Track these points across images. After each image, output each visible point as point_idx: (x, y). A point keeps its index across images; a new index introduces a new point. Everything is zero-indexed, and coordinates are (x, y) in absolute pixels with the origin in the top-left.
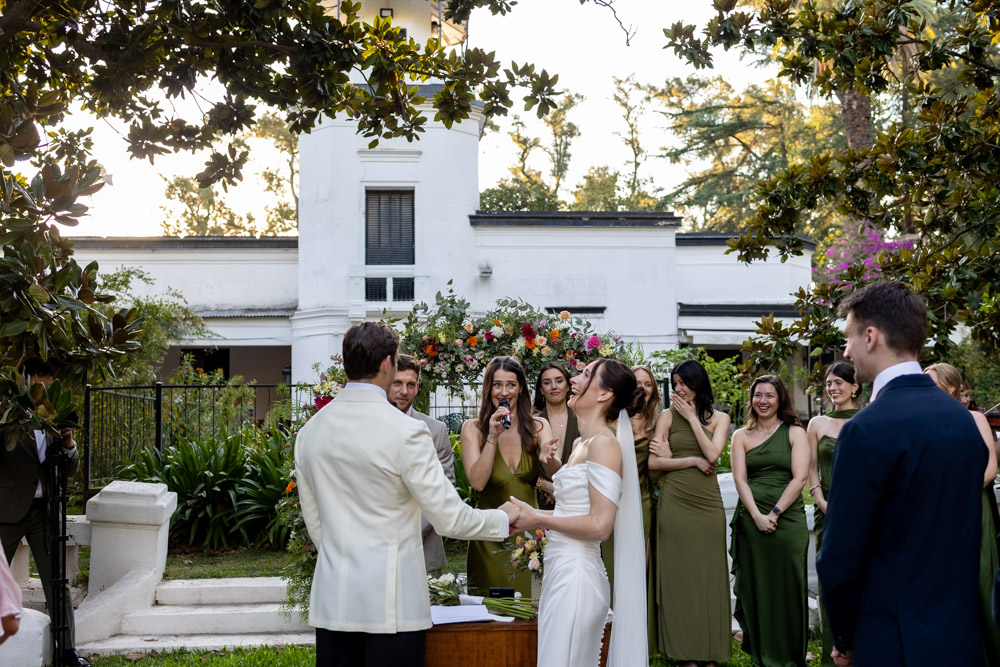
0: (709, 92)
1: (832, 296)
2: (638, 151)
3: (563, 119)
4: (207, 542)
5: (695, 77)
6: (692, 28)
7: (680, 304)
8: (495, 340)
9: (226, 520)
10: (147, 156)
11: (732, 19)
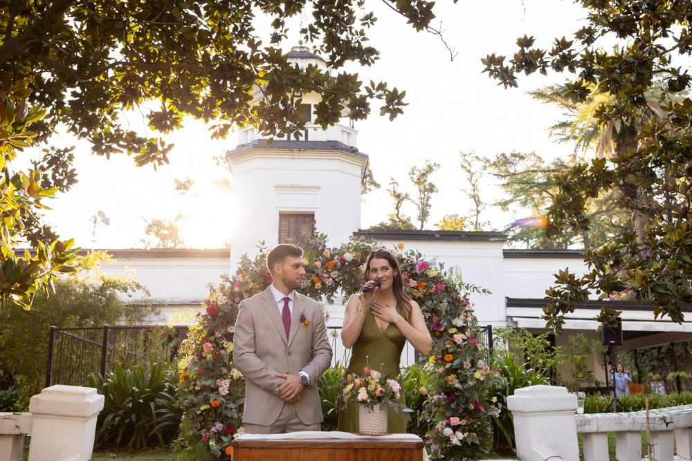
0: (527, 163)
1: (612, 256)
2: (478, 202)
3: (425, 180)
4: (131, 443)
5: (515, 153)
6: (502, 59)
7: (507, 298)
8: (347, 263)
9: (146, 426)
10: (105, 154)
11: (530, 52)
